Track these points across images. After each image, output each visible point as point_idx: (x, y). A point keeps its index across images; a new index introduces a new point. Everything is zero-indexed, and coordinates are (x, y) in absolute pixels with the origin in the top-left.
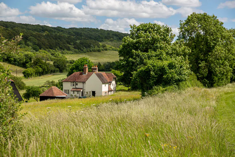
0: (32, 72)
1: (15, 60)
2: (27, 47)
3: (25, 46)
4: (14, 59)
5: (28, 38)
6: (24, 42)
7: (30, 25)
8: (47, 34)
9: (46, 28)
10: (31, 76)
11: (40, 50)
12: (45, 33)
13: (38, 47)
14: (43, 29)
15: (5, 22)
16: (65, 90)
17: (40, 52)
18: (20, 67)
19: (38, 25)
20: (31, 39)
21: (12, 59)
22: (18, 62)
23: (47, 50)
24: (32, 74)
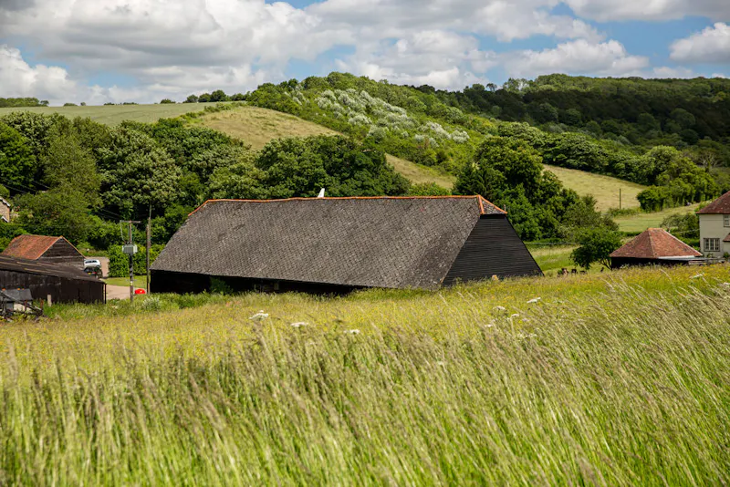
0: (663, 196)
1: (629, 168)
2: (667, 135)
3: (661, 133)
4: (626, 164)
5: (670, 112)
6: (659, 124)
7: (680, 80)
8: (721, 99)
9: (720, 83)
10: (661, 205)
11: (701, 141)
12: (717, 96)
13: (696, 134)
14: (712, 86)
15: (617, 79)
16: (707, 240)
17: (699, 146)
18: (642, 184)
19: (701, 78)
20: (676, 114)
21: (622, 165)
22: (636, 172)
23: (721, 139)
24: (662, 200)
